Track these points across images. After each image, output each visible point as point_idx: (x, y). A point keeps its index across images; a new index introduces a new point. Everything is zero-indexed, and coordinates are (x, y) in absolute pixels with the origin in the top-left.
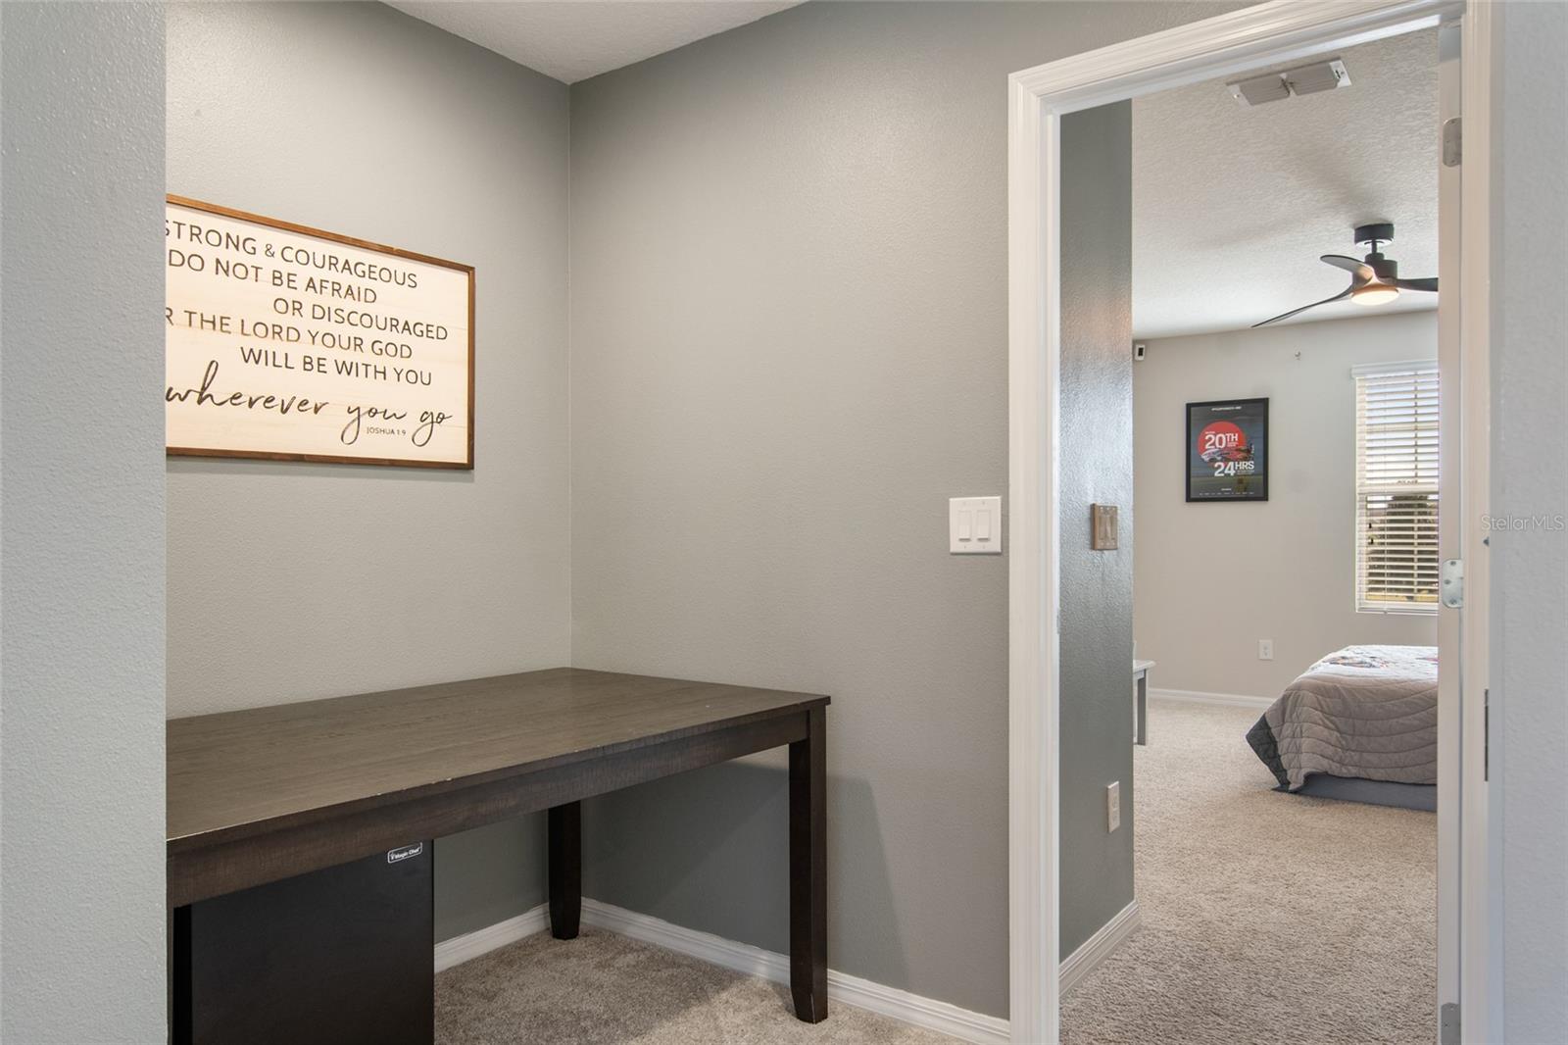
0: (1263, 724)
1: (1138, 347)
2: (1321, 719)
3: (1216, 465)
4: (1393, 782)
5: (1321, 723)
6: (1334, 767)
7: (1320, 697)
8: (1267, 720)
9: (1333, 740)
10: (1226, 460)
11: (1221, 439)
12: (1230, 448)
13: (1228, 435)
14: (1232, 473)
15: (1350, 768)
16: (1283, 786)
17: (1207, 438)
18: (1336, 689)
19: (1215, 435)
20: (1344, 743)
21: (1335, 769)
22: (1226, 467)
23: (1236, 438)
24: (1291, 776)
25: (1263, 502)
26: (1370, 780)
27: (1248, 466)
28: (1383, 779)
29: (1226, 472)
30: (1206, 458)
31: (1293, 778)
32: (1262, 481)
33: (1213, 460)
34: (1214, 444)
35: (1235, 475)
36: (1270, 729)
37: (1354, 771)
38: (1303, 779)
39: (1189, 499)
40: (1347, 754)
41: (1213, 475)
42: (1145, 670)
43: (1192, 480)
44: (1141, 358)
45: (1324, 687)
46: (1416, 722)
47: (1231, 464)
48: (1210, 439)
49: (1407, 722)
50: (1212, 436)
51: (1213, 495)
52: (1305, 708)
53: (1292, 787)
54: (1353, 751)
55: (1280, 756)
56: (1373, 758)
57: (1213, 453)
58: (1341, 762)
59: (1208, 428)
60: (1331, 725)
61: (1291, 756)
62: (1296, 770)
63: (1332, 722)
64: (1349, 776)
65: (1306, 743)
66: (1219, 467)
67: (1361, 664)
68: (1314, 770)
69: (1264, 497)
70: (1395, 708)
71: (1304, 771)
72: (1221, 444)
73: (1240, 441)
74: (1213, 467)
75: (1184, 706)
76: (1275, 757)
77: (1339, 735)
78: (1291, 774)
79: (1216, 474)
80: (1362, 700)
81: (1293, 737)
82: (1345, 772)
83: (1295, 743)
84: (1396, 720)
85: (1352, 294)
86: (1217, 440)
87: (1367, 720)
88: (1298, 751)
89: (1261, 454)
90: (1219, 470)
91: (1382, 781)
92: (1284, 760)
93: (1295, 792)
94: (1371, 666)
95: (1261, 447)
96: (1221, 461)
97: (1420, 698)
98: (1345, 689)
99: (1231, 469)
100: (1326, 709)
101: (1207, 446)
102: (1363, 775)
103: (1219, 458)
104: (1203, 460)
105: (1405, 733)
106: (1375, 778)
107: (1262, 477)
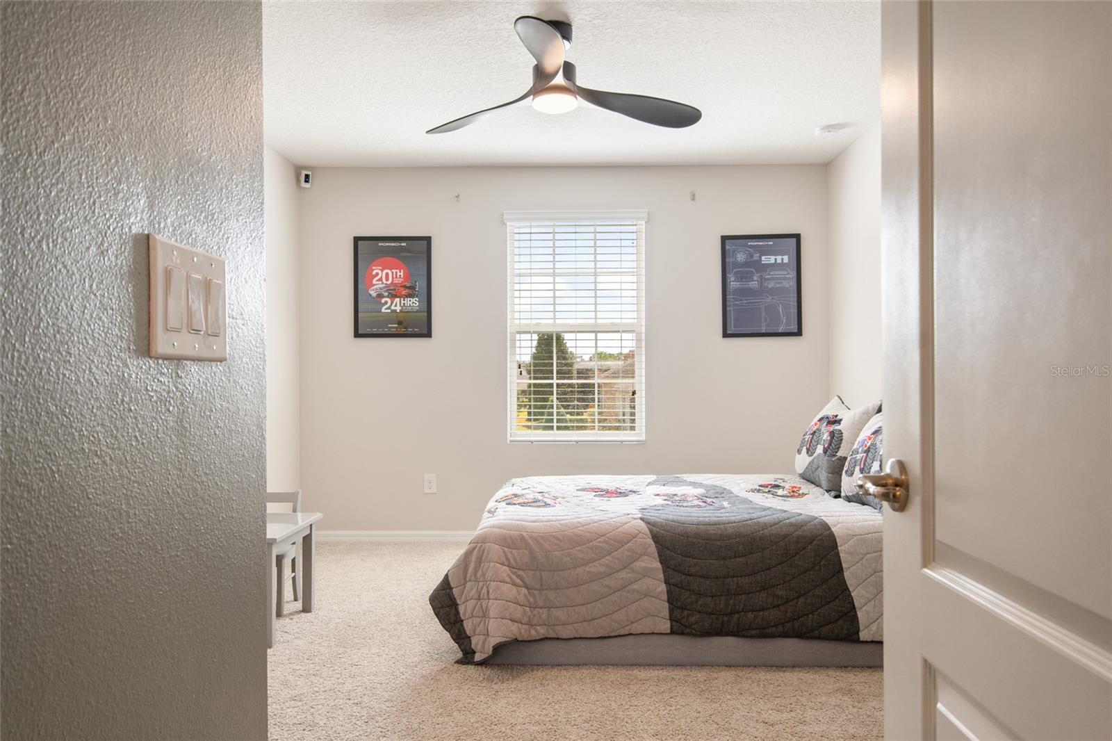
0: (446, 585)
1: (304, 173)
2: (508, 575)
3: (383, 301)
4: (581, 638)
5: (508, 579)
6: (523, 631)
7: (506, 549)
8: (450, 579)
9: (521, 599)
10: (393, 296)
11: (387, 274)
12: (396, 285)
13: (394, 271)
14: (398, 309)
15: (538, 628)
16: (467, 657)
17: (374, 273)
18: (522, 538)
19: (382, 271)
20: (532, 600)
21: (523, 632)
22: (392, 303)
23: (402, 274)
24: (476, 645)
25: (428, 338)
26: (558, 639)
27: (413, 303)
28: (571, 637)
29: (393, 308)
30: (374, 294)
31: (479, 647)
32: (426, 318)
33: (380, 296)
34: (380, 279)
35: (401, 311)
36: (451, 589)
37: (542, 631)
38: (491, 650)
39: (357, 335)
40: (535, 612)
41: (381, 312)
42: (311, 525)
43: (360, 315)
44: (307, 185)
45: (510, 537)
46: (602, 569)
47: (397, 300)
48: (377, 274)
49: (593, 570)
50: (380, 272)
51: (381, 331)
52: (492, 564)
53: (478, 657)
54: (541, 608)
55: (462, 621)
56: (560, 614)
57: (380, 289)
58: (530, 624)
59: (375, 263)
60: (518, 581)
61: (476, 620)
62: (482, 638)
63: (519, 577)
64: (538, 638)
65: (494, 607)
66: (386, 303)
67: (534, 503)
68: (504, 639)
69: (428, 334)
70: (582, 555)
71: (493, 641)
72: (387, 279)
73: (406, 278)
74: (380, 302)
75: (353, 547)
76: (456, 622)
77: (526, 591)
78: (476, 642)
79: (383, 310)
80: (549, 548)
81: (479, 599)
82: (534, 634)
83: (481, 605)
84: (583, 568)
85: (531, 97)
86: (383, 276)
87: (554, 571)
88: (485, 615)
89: (425, 291)
90: (386, 306)
91: (570, 639)
92: (468, 626)
93: (482, 663)
94: (546, 505)
95: (424, 284)
96: (388, 297)
97: (605, 542)
98: (531, 537)
99: (397, 305)
100: (513, 563)
101: (374, 282)
102: (553, 635)
103: (386, 294)
104: (371, 295)
105: (590, 582)
106: (564, 636)
107: (426, 314)
